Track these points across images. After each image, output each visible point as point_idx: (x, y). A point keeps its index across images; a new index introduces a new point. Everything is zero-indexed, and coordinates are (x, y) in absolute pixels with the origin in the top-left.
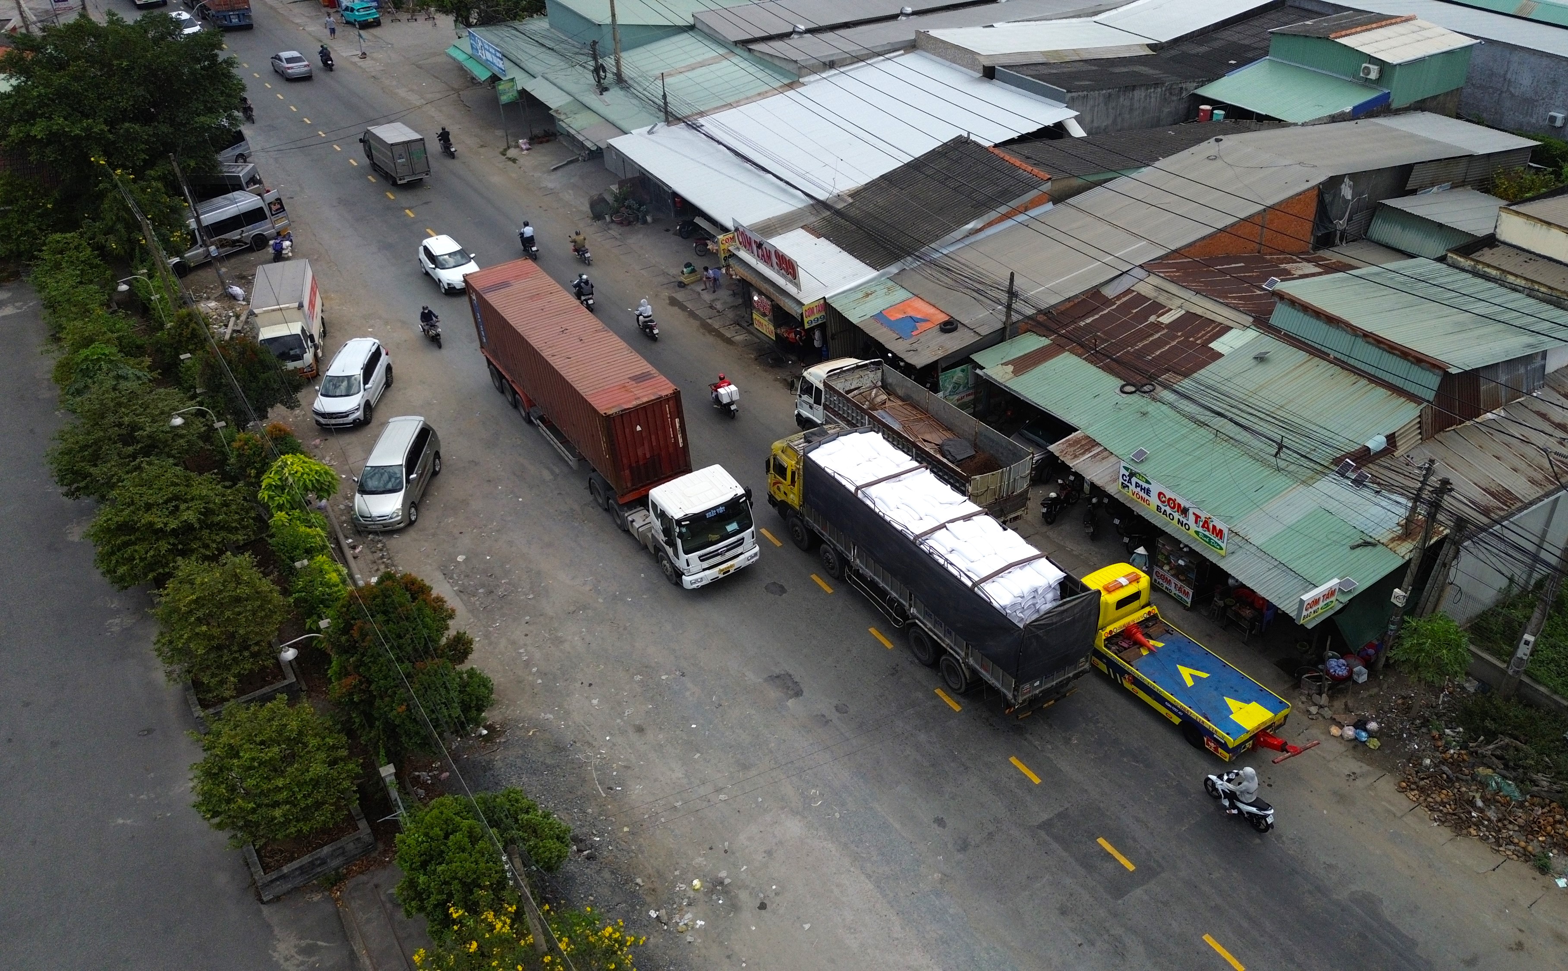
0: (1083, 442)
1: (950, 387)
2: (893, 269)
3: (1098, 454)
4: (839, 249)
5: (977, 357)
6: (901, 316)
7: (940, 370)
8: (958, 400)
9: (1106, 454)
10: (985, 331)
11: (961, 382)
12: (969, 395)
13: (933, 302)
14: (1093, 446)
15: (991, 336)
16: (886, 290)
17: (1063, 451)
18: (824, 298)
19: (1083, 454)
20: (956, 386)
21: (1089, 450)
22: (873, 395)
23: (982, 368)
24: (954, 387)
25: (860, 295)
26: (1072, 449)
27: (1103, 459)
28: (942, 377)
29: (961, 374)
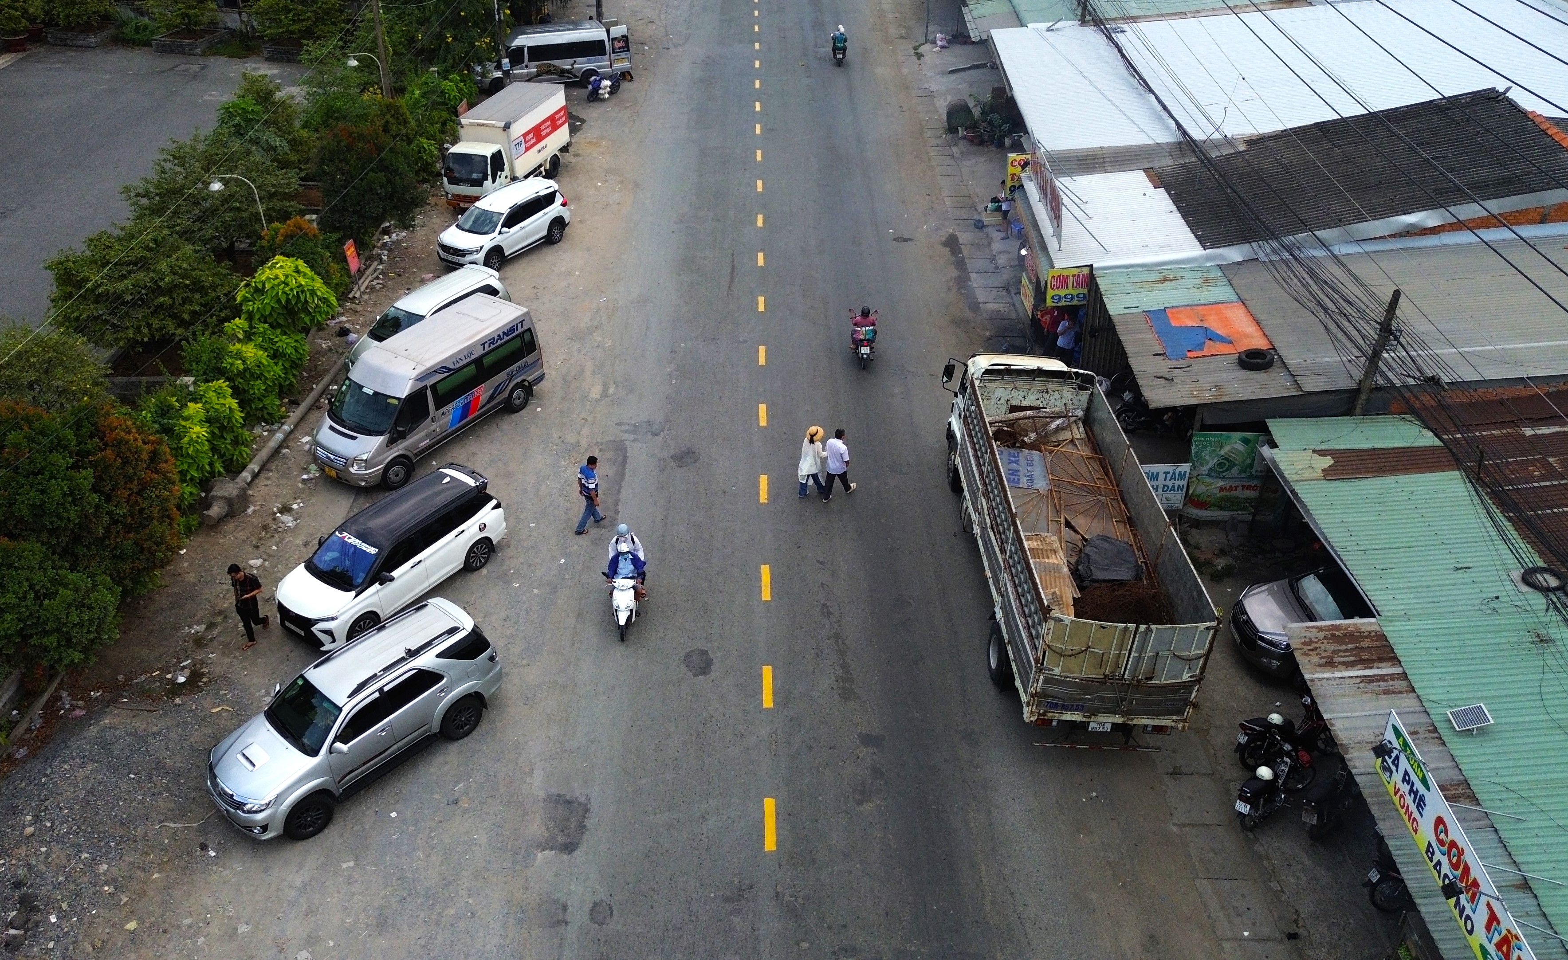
0: (1366, 644)
1: (1212, 462)
2: (1234, 254)
3: (1382, 678)
4: (1174, 208)
5: (1277, 427)
6: (1190, 323)
7: (1197, 425)
8: (1222, 489)
9: (1399, 684)
10: (1311, 385)
11: (1239, 460)
12: (1249, 488)
13: (1260, 316)
14: (1381, 659)
15: (1325, 397)
16: (1200, 281)
17: (1311, 642)
18: (1091, 266)
19: (1349, 665)
20: (1225, 465)
21: (1367, 663)
22: (1053, 426)
23: (1274, 445)
24: (1220, 465)
25: (1155, 276)
26: (1332, 647)
27: (1386, 692)
28: (1198, 440)
29: (1240, 446)
